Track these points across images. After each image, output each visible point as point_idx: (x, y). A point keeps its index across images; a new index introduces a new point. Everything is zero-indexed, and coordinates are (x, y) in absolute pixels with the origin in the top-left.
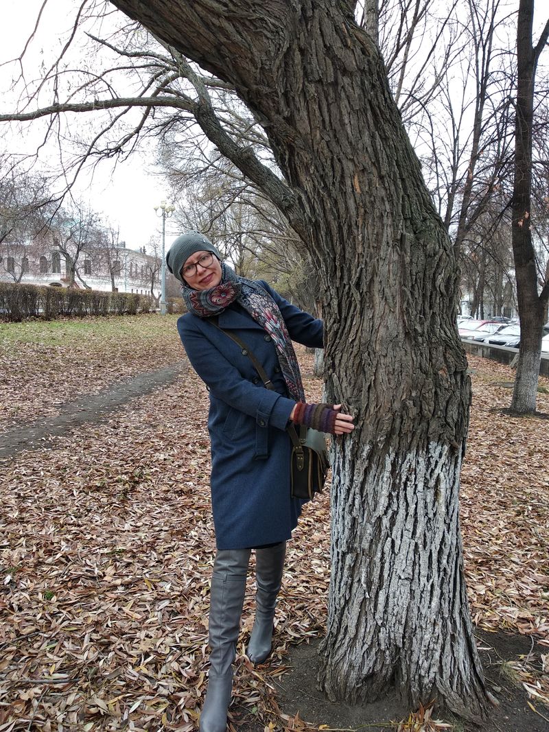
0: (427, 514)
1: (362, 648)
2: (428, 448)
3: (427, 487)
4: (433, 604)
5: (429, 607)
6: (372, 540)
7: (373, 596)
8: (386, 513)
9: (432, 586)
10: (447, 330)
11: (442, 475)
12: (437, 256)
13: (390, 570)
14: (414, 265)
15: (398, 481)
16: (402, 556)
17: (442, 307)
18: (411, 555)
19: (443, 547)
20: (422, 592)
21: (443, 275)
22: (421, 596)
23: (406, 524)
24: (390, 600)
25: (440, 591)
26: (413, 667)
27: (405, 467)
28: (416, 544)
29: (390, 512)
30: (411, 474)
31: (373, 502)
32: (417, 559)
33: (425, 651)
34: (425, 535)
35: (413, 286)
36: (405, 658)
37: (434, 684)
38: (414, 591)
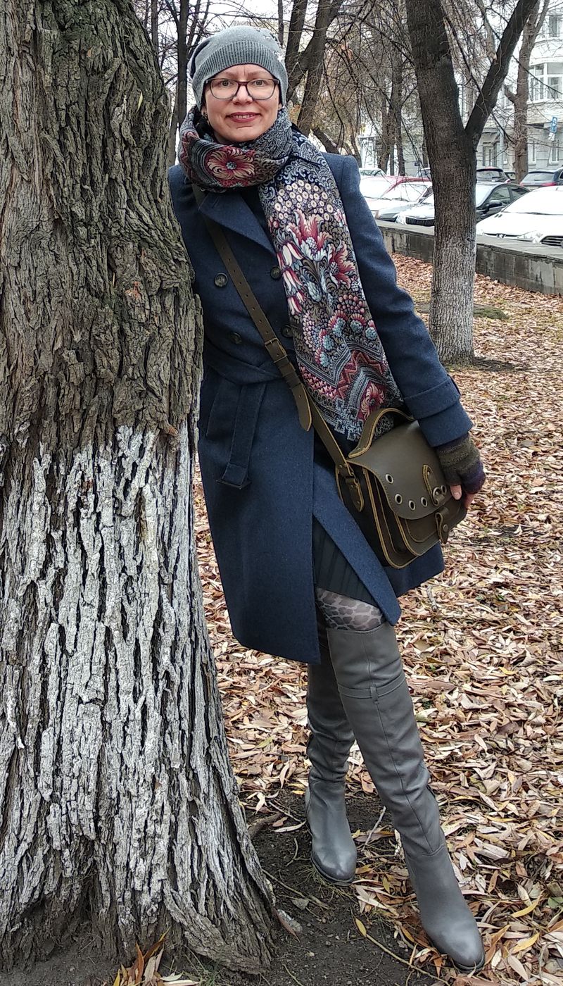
0: (124, 569)
1: (16, 852)
2: (115, 439)
3: (120, 515)
4: (148, 744)
5: (141, 753)
6: (21, 632)
7: (31, 744)
8: (43, 575)
9: (144, 710)
10: (142, 210)
11: (147, 491)
12: (109, 71)
13: (60, 688)
14: (61, 90)
15: (61, 509)
16: (81, 657)
17: (129, 168)
18: (100, 653)
19: (161, 631)
20: (126, 724)
21: (124, 107)
22: (125, 732)
23: (85, 594)
24: (65, 746)
25: (159, 719)
26: (120, 875)
27: (73, 479)
28: (108, 630)
29: (51, 572)
30: (86, 494)
31: (19, 556)
32: (111, 661)
33: (139, 840)
34: (123, 610)
35: (62, 131)
36: (105, 861)
37: (161, 904)
38: (110, 724)
